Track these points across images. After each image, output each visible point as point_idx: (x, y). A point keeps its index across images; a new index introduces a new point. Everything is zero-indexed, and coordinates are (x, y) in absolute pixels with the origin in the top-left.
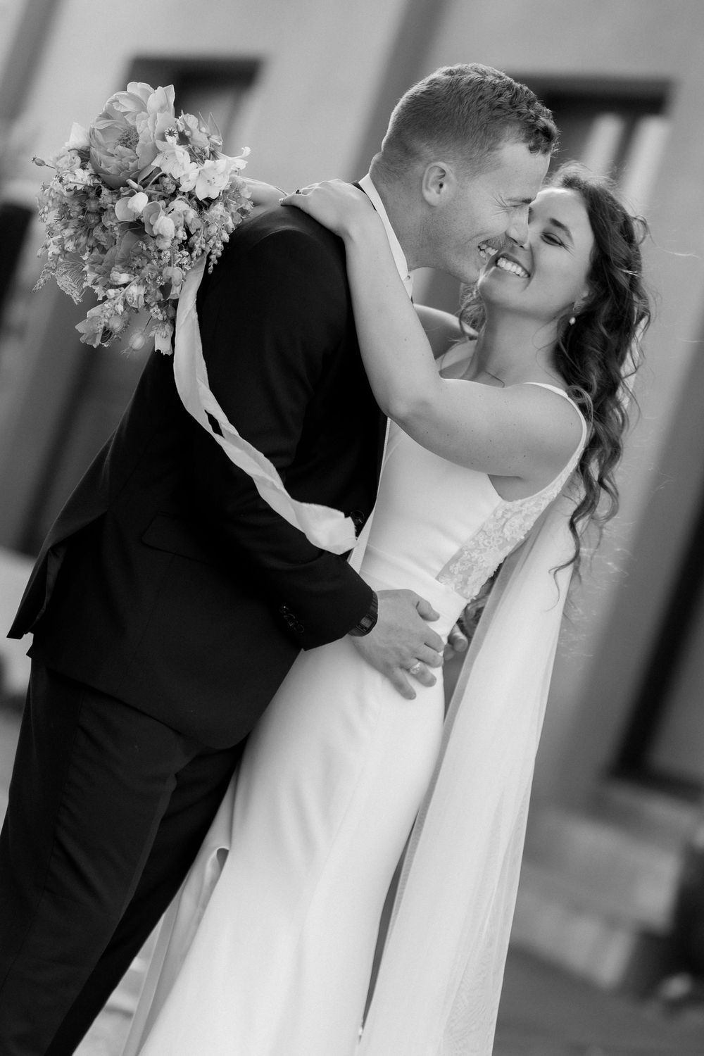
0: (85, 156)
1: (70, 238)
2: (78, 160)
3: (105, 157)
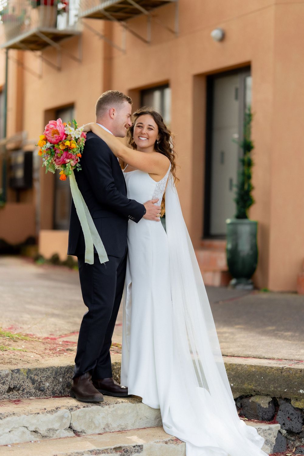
0: (46, 140)
1: (50, 159)
2: (45, 142)
3: (51, 139)
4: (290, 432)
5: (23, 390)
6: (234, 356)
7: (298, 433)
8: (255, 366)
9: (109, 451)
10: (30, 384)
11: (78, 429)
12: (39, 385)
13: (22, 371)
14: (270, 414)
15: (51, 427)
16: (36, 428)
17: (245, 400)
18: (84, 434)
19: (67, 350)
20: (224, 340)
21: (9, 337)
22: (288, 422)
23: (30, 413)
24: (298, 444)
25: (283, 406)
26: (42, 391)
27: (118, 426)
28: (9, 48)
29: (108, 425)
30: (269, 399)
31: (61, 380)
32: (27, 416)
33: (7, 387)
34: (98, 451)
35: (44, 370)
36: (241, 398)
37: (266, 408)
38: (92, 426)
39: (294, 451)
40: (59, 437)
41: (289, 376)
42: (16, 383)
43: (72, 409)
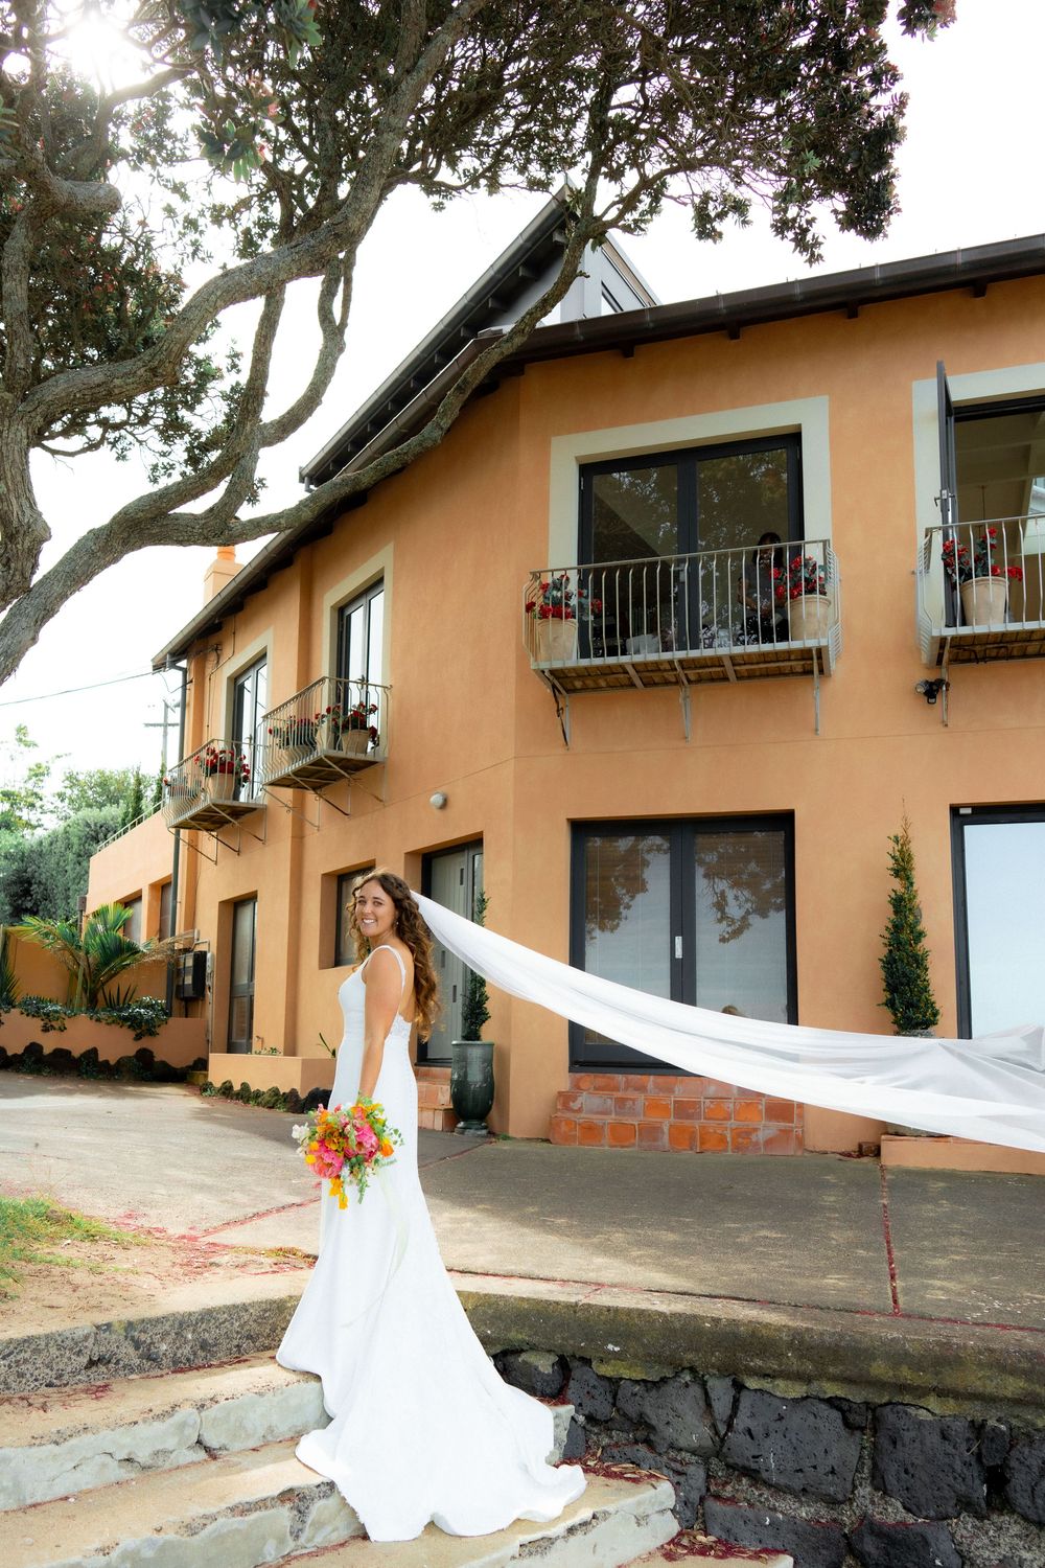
4: (590, 1418)
5: (117, 1363)
6: (487, 1275)
7: (606, 1422)
8: (528, 1300)
9: (268, 1503)
10: (131, 1350)
11: (213, 1442)
12: (149, 1350)
13: (116, 1326)
14: (556, 1386)
15: (160, 1447)
16: (130, 1454)
17: (511, 1359)
18: (225, 1452)
19: (211, 1264)
20: (464, 1237)
21: (116, 1240)
22: (587, 1401)
23: (117, 1425)
24: (606, 1441)
25: (578, 1371)
26: (154, 1360)
27: (290, 1429)
28: (178, 827)
29: (271, 1429)
30: (554, 1358)
31: (190, 1336)
32: (113, 1430)
33: (84, 1360)
34: (247, 1507)
35: (158, 1321)
36: (505, 1353)
37: (548, 1375)
38: (240, 1436)
39: (599, 1454)
40: (175, 1465)
41: (588, 1319)
42: (104, 1349)
43: (203, 1406)
